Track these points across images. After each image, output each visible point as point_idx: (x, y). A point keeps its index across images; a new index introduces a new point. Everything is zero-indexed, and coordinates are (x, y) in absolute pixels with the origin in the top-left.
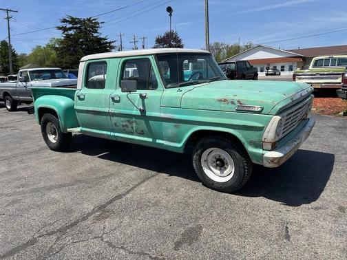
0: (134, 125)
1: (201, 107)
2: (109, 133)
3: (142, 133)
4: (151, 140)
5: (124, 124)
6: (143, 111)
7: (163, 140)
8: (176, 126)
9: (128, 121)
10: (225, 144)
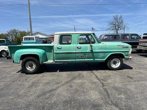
0: (87, 55)
1: (113, 47)
2: (73, 60)
3: (89, 58)
4: (93, 60)
5: (82, 56)
6: (92, 50)
7: (98, 59)
8: (104, 54)
9: (84, 55)
10: (118, 57)
